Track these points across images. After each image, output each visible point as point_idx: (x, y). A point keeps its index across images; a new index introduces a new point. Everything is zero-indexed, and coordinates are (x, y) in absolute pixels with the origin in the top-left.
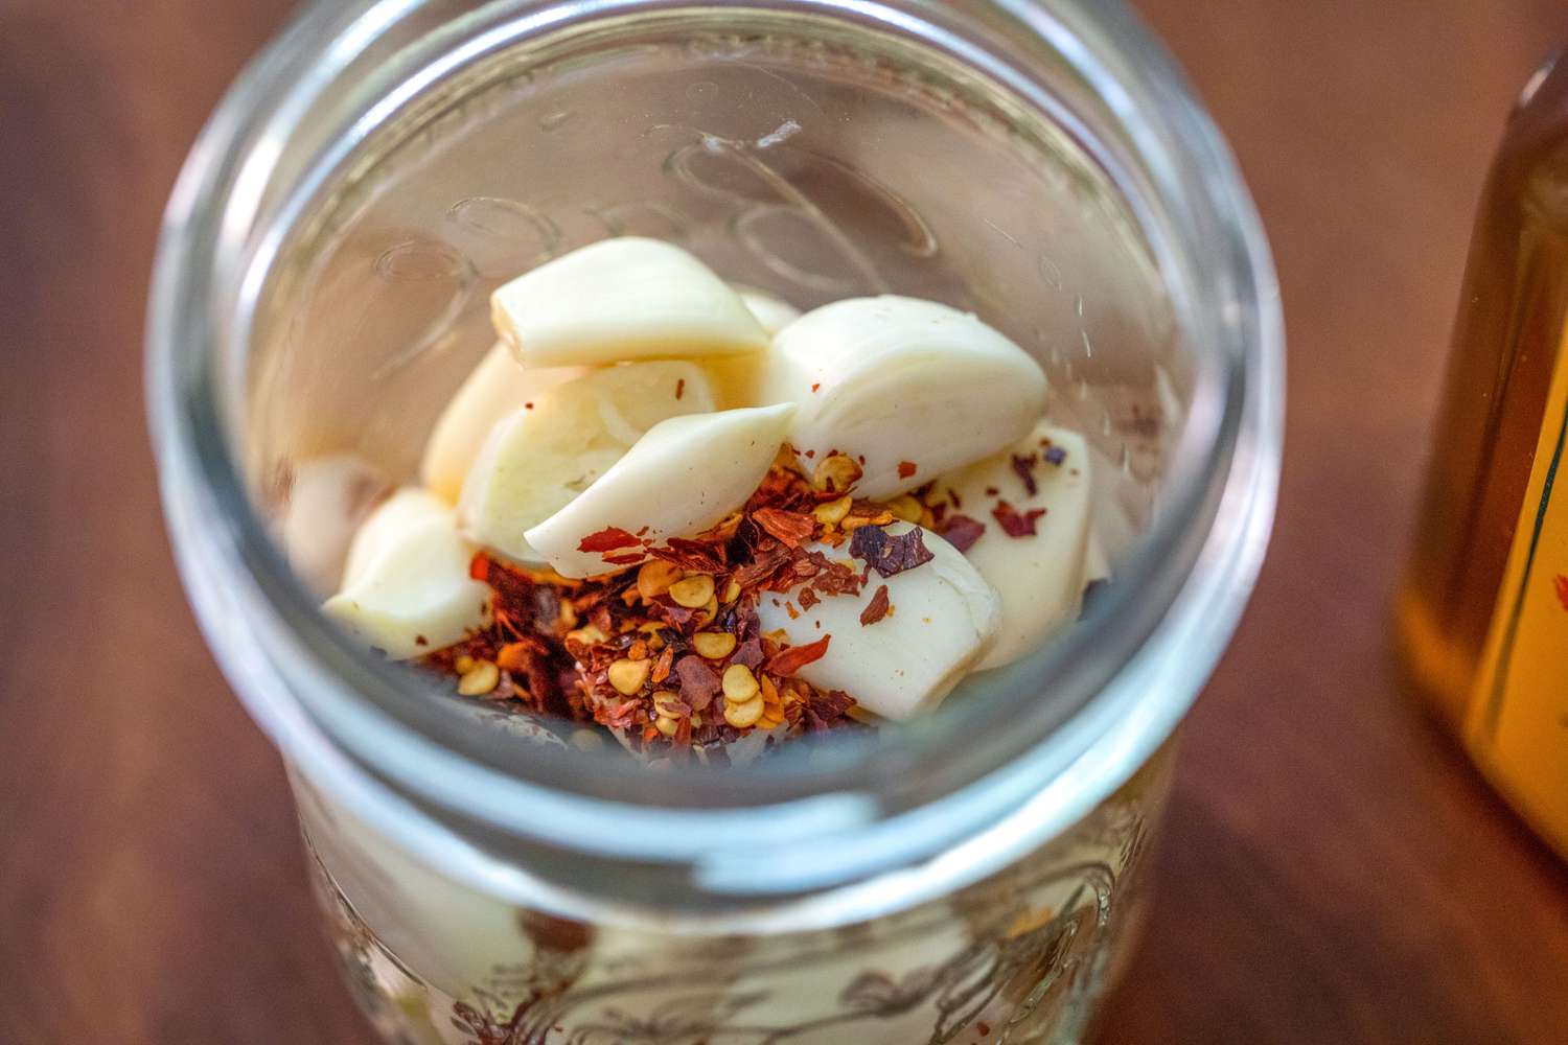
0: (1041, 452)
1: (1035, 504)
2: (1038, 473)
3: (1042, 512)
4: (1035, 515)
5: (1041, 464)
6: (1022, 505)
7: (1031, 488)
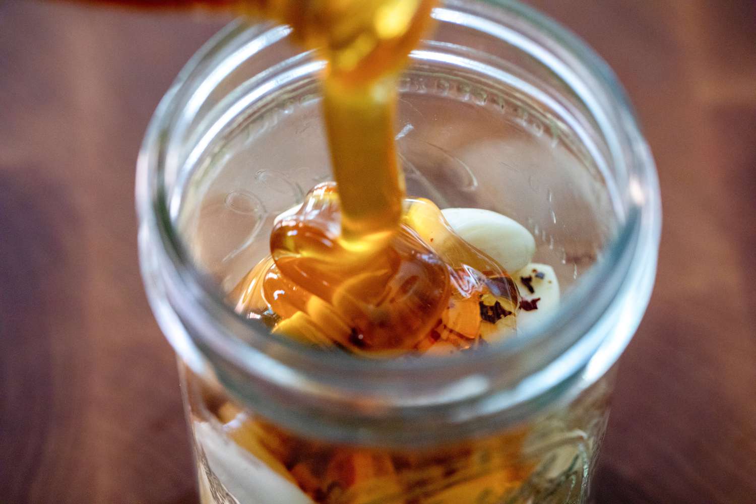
0: (533, 275)
1: (535, 296)
2: (533, 284)
3: (539, 299)
4: (535, 302)
5: (534, 279)
6: (529, 298)
7: (531, 290)
